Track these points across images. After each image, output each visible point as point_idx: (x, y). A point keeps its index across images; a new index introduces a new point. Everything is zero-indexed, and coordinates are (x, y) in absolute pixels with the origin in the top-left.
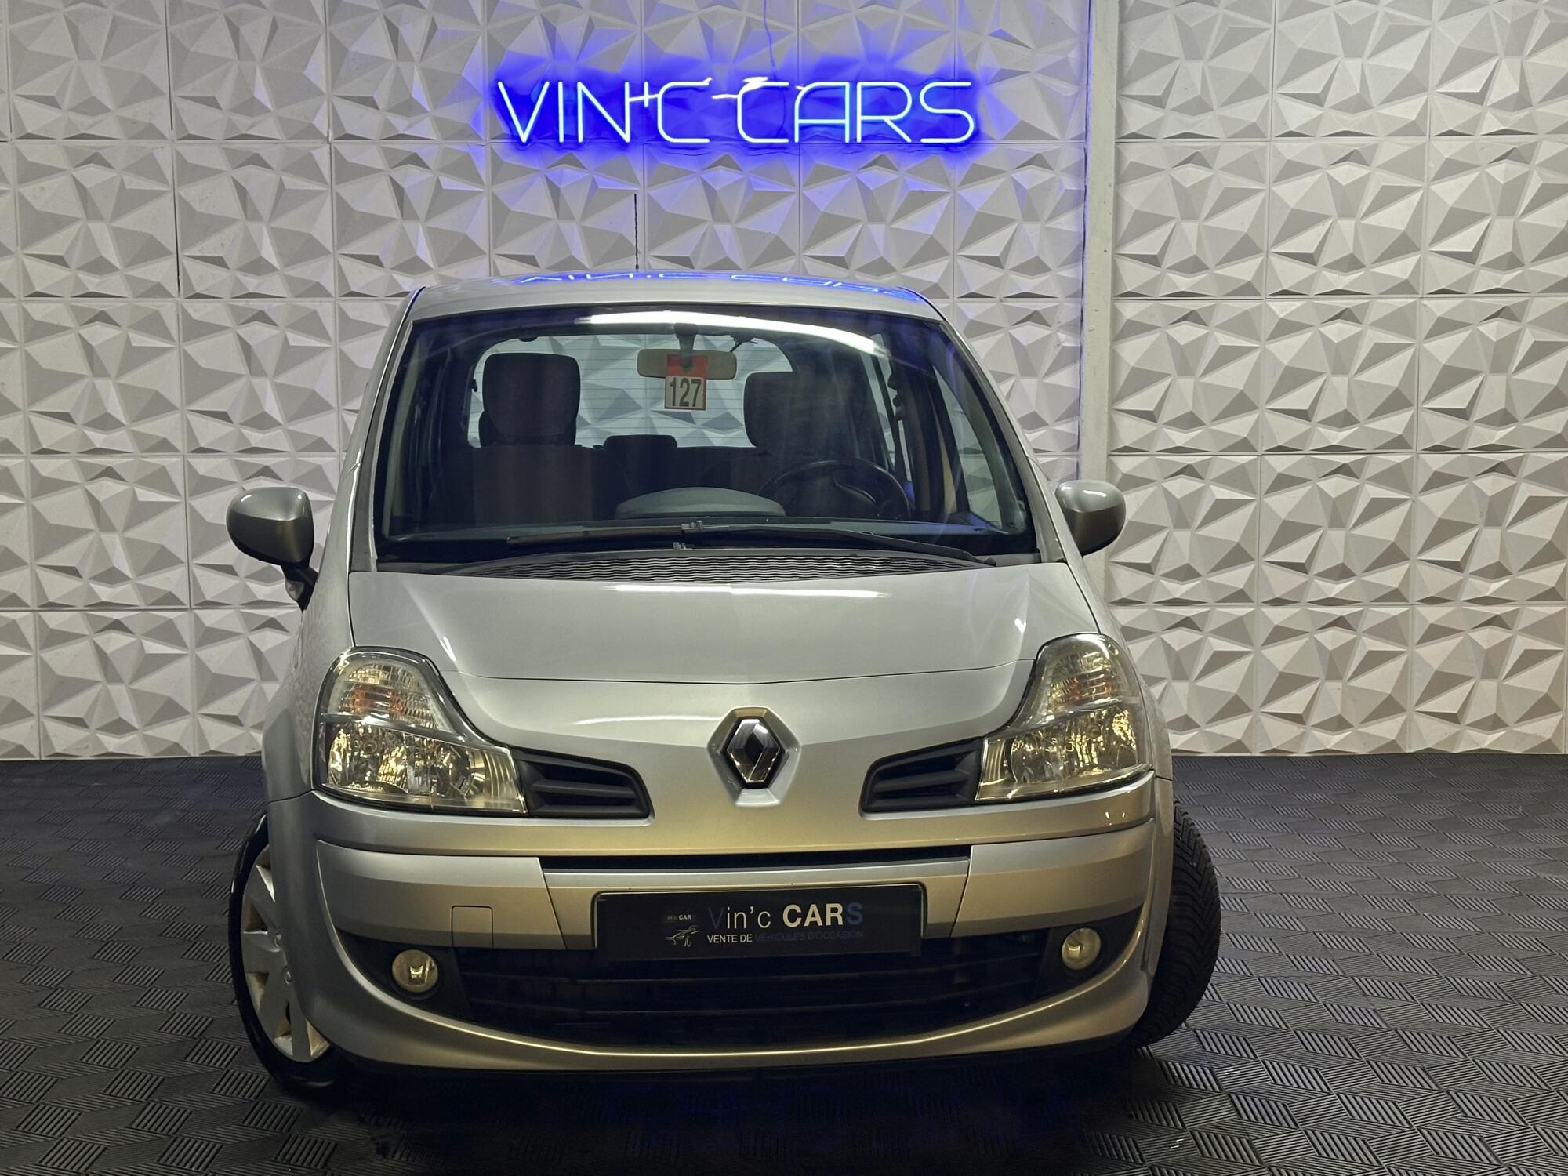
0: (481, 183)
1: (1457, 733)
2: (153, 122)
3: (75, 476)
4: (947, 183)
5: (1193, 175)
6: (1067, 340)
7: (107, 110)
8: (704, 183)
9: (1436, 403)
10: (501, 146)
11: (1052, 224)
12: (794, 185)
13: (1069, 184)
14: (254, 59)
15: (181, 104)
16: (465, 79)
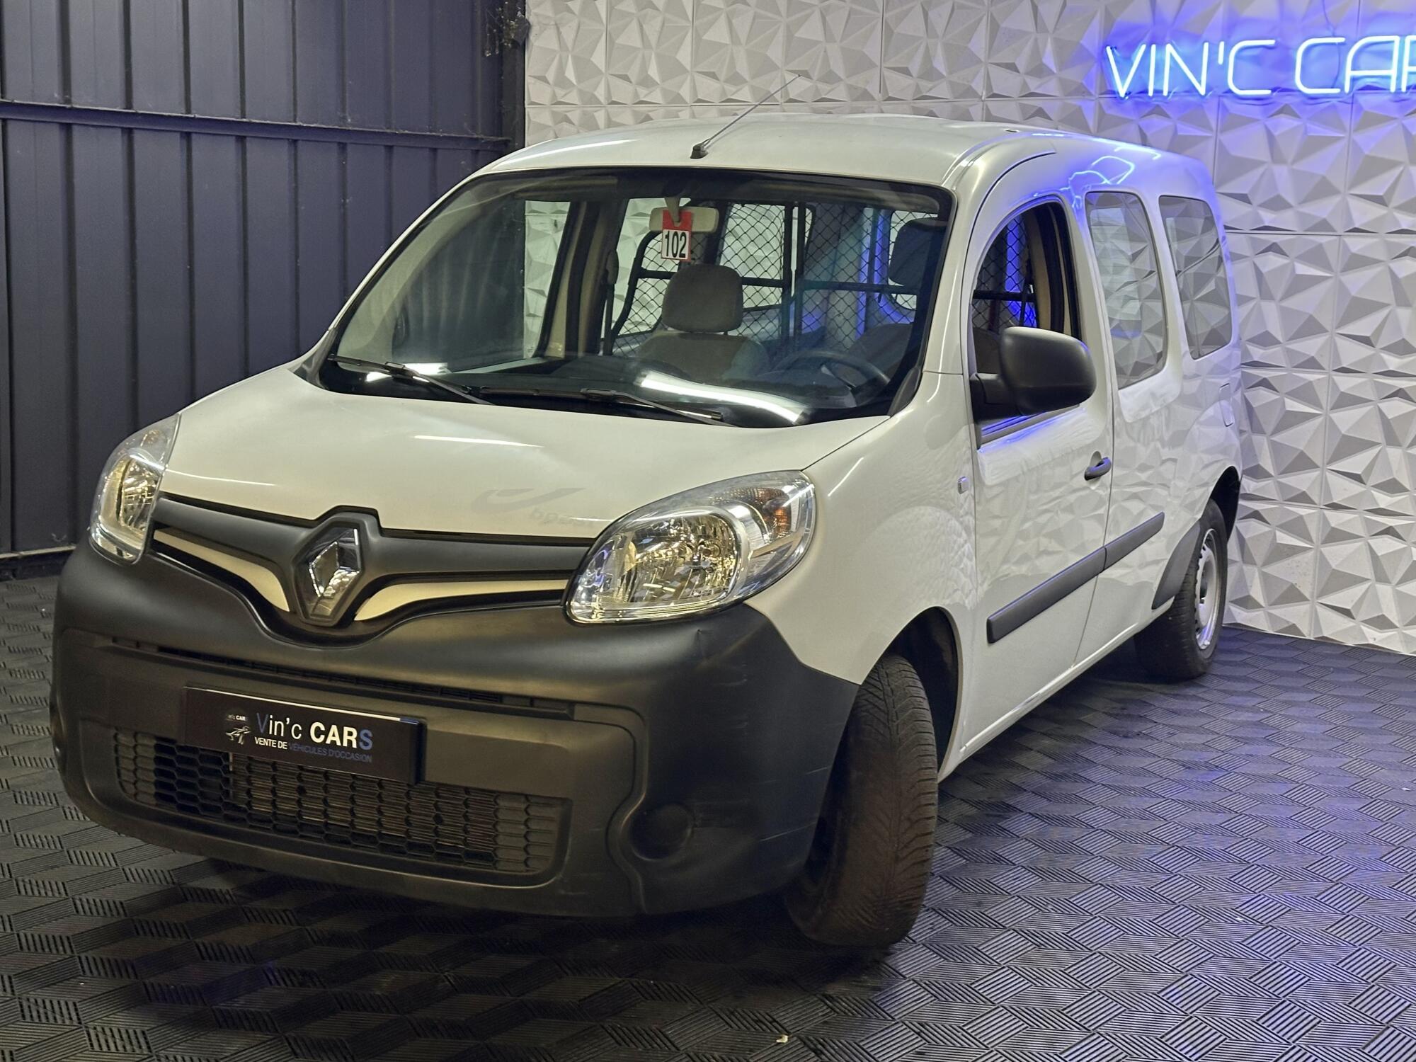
2: (867, 88)
7: (840, 80)
8: (1266, 127)
10: (1105, 101)
12: (1344, 130)
14: (937, 37)
15: (886, 73)
16: (1082, 46)
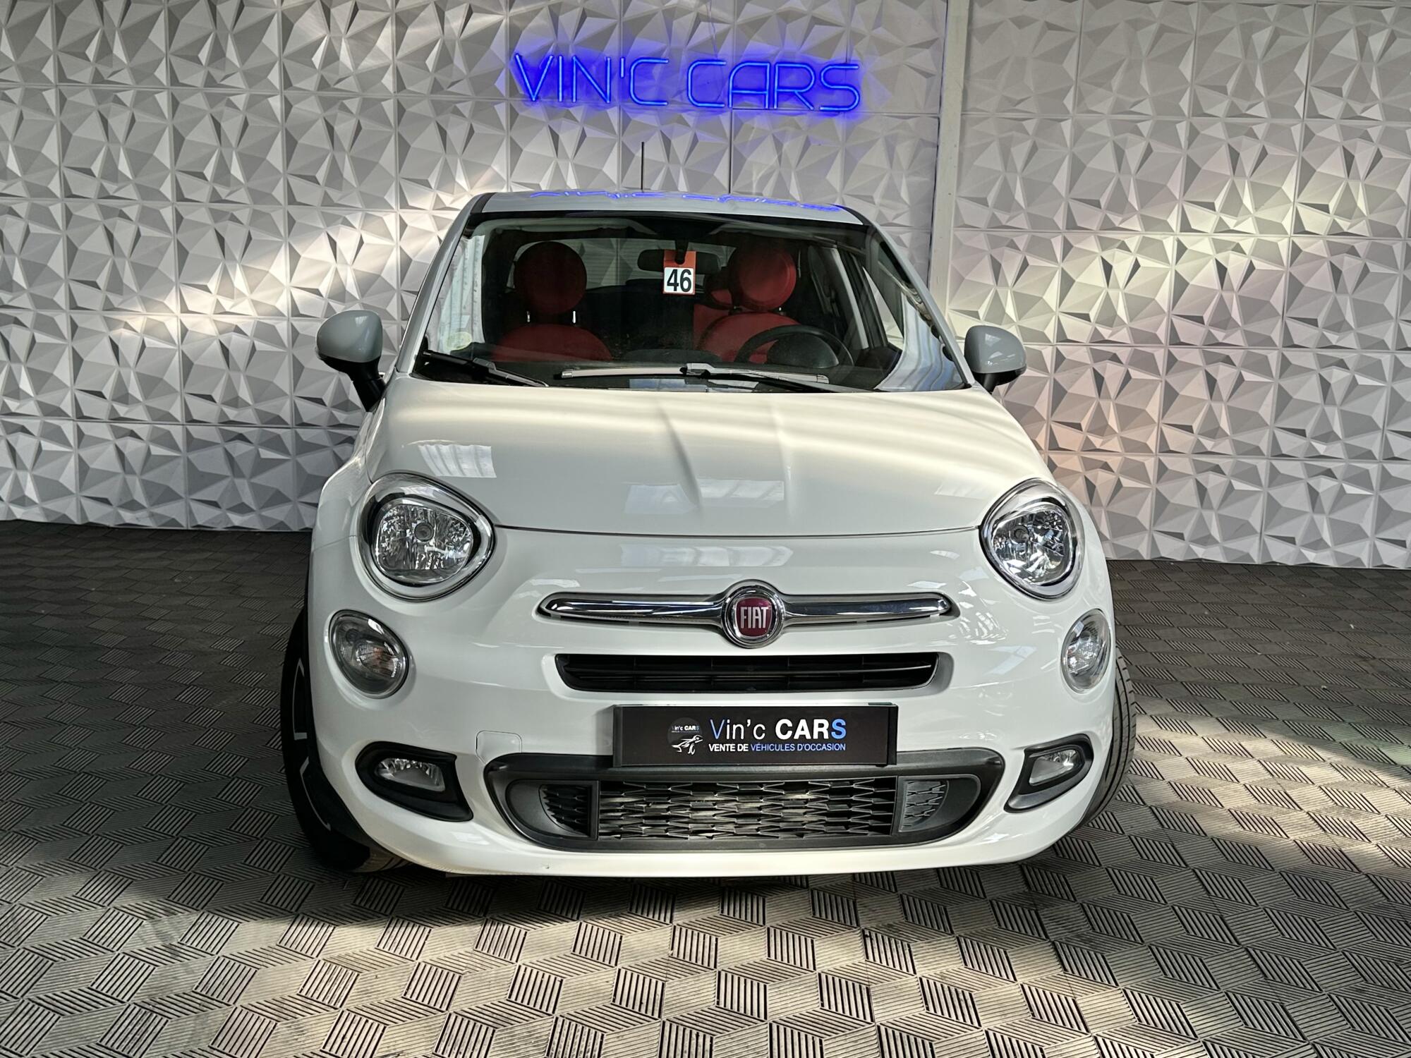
0: (502, 128)
1: (1182, 547)
4: (837, 140)
6: (920, 259)
8: (662, 133)
10: (517, 103)
12: (726, 138)
14: (340, 32)
16: (492, 52)
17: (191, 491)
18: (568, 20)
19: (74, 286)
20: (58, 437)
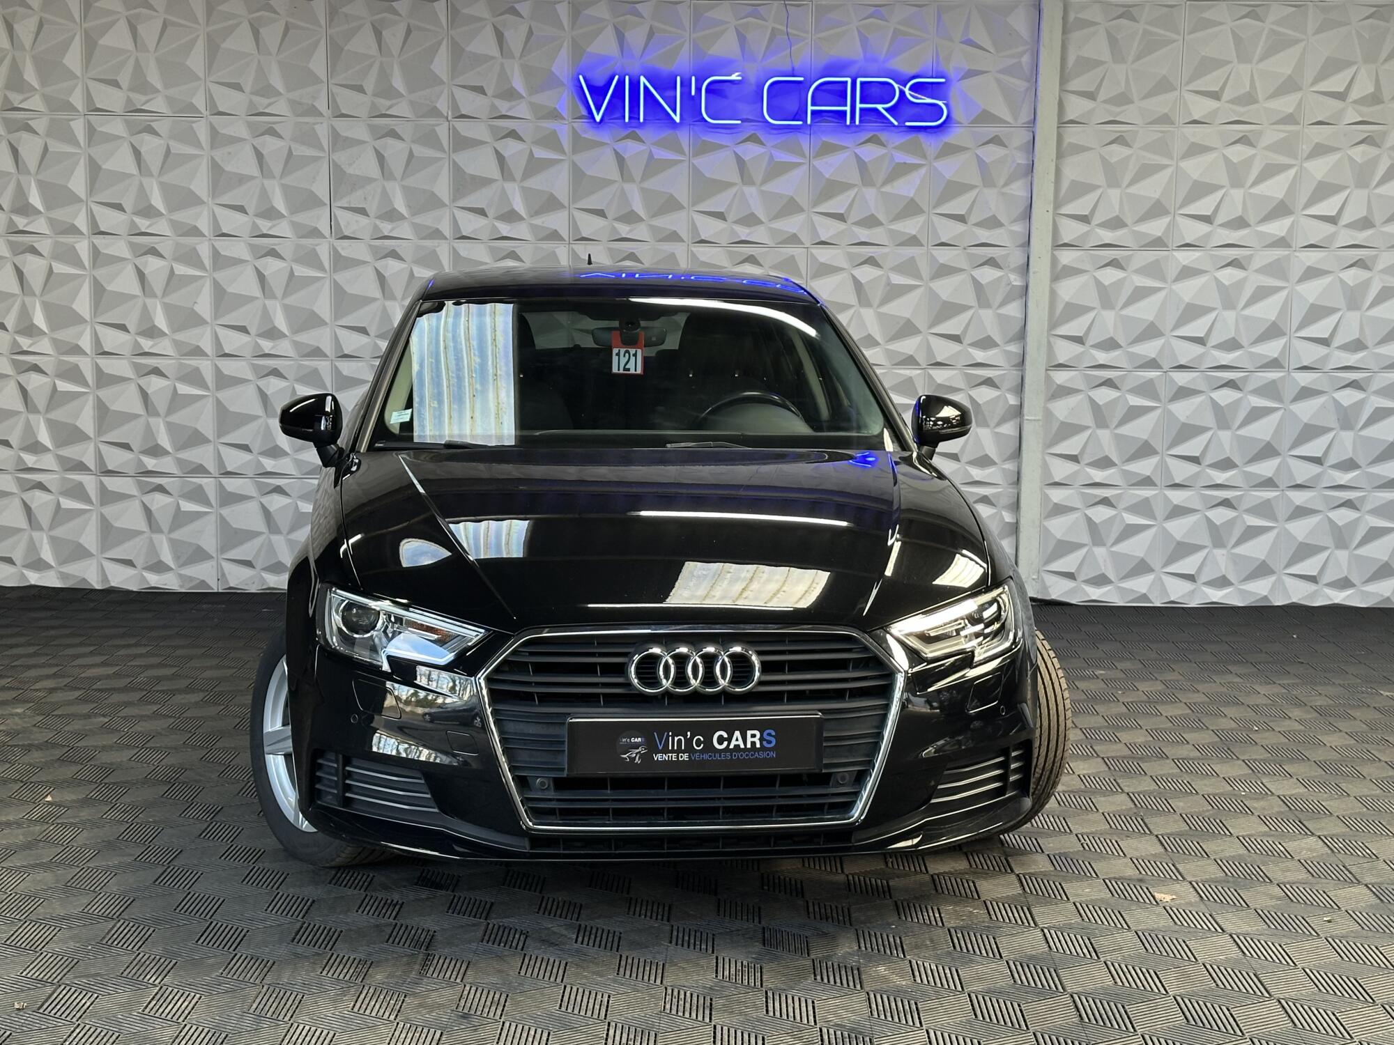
0: (563, 152)
1: (1316, 592)
2: (316, 104)
3: (250, 376)
4: (924, 156)
5: (1118, 152)
6: (1016, 281)
7: (281, 94)
8: (736, 154)
9: (1303, 333)
10: (579, 124)
11: (1005, 190)
12: (803, 155)
13: (1021, 159)
14: (393, 56)
15: (336, 90)
16: (553, 73)
17: (223, 549)
18: (636, 37)
19: (99, 328)
20: (78, 492)
